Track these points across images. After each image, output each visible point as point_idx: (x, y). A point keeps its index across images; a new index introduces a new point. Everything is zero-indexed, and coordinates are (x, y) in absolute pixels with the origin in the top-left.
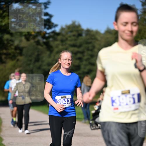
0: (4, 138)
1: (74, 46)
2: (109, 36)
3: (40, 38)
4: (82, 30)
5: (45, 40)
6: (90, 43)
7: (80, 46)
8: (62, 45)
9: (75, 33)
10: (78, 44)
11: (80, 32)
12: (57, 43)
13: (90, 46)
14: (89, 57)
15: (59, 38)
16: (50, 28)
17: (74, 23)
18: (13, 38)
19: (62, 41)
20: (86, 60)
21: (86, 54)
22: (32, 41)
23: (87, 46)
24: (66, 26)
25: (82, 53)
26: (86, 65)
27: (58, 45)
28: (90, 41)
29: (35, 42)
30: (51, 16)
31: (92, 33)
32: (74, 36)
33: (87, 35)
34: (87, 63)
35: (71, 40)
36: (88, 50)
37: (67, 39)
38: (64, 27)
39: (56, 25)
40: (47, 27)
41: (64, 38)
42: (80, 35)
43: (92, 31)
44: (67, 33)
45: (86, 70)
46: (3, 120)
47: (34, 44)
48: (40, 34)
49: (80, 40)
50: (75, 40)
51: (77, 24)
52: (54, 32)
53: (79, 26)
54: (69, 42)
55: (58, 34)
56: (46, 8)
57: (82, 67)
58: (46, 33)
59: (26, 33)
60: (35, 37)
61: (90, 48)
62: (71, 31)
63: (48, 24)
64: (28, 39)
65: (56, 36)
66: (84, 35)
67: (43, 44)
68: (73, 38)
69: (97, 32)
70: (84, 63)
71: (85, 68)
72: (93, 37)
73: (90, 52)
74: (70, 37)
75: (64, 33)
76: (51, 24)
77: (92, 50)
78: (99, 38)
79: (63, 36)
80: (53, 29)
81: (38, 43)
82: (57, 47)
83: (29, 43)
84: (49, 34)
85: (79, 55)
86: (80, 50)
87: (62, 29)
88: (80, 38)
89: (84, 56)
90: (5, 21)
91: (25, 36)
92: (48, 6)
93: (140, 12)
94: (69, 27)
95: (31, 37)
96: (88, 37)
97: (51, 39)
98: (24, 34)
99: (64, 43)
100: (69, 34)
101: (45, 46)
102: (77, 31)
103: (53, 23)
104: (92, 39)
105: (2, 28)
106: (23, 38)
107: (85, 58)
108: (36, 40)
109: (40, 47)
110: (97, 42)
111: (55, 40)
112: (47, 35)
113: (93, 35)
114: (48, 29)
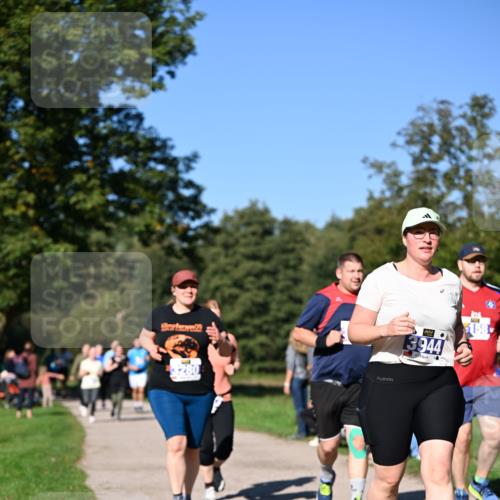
0: (88, 472)
1: (254, 257)
2: (335, 234)
3: (173, 240)
4: (273, 221)
5: (185, 245)
6: (292, 250)
7: (268, 258)
8: (227, 256)
9: (255, 228)
10: (264, 253)
11: (267, 226)
12: (213, 250)
13: (292, 259)
14: (289, 283)
15: (220, 238)
16: (198, 215)
17: (254, 204)
18: (112, 240)
19: (226, 246)
20: (282, 291)
21: (281, 276)
22: (156, 247)
23: (284, 257)
24: (236, 212)
25: (273, 273)
26: (281, 303)
27: (218, 254)
28: (290, 246)
29: (163, 248)
30: (199, 190)
31: (296, 228)
32: (254, 234)
33: (283, 231)
34: (285, 298)
35: (247, 245)
36: (287, 266)
37: (237, 242)
38: (231, 213)
39: (213, 211)
40: (191, 213)
41: (231, 241)
42: (268, 232)
43: (296, 223)
44: (237, 228)
45: (282, 315)
46: (88, 431)
47: (162, 253)
48: (176, 231)
49: (269, 244)
50: (257, 244)
51: (260, 206)
52: (207, 226)
53: (266, 211)
54: (242, 250)
55: (216, 231)
56: (189, 168)
57: (273, 306)
58: (188, 228)
59: (143, 228)
60: (162, 237)
61: (292, 263)
62: (248, 224)
63: (194, 206)
64: (145, 243)
65: (211, 236)
66: (277, 232)
67: (180, 254)
68: (253, 239)
69: (308, 226)
70: (278, 296)
71: (279, 310)
72: (299, 238)
73: (290, 273)
74: (244, 236)
75: (230, 227)
76: (199, 208)
77: (295, 268)
78: (312, 240)
79: (230, 234)
80: (205, 219)
81: (170, 250)
82: (214, 260)
83: (149, 250)
84: (195, 229)
85: (266, 280)
86: (268, 266)
87: (227, 219)
88: (268, 238)
89: (277, 281)
90: (92, 199)
91: (140, 234)
92: (193, 165)
93: (409, 178)
94: (241, 215)
95: (154, 237)
96: (287, 237)
97: (200, 242)
98: (137, 229)
99: (231, 252)
100: (243, 230)
101: (185, 259)
102: (261, 223)
103: (205, 207)
104: (296, 242)
105: (87, 216)
106: (135, 240)
107: (280, 285)
108: (166, 243)
109: (173, 260)
110: (308, 249)
111: (210, 243)
112: (191, 233)
113: (300, 233)
114: (193, 219)
